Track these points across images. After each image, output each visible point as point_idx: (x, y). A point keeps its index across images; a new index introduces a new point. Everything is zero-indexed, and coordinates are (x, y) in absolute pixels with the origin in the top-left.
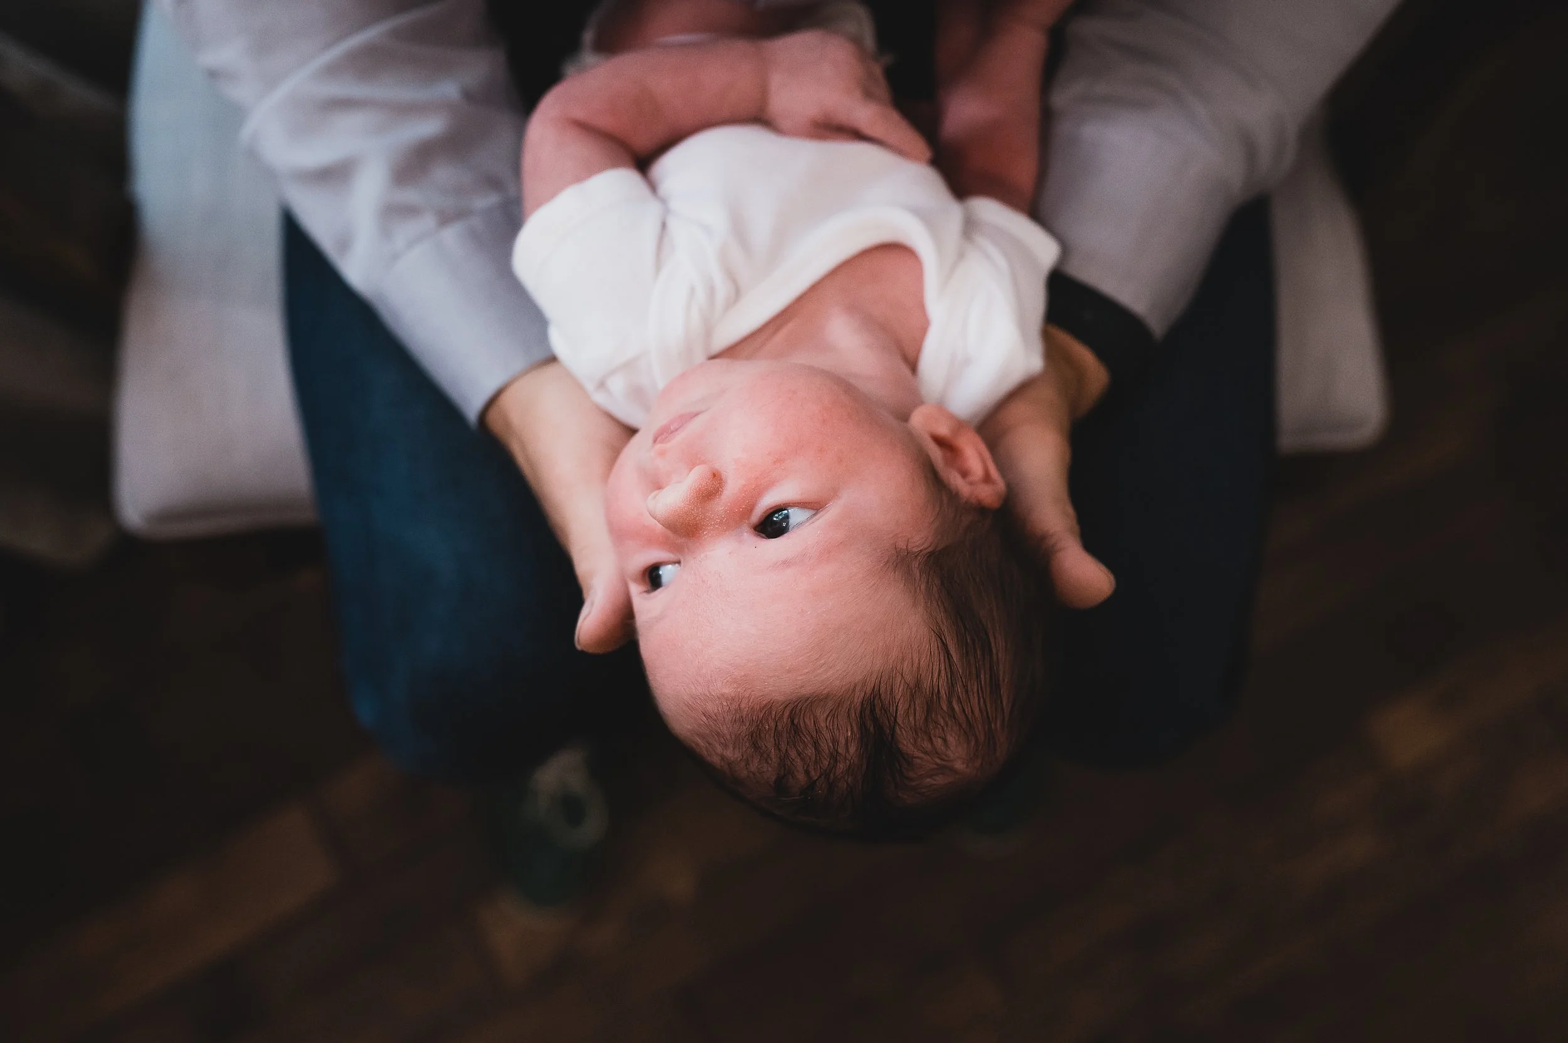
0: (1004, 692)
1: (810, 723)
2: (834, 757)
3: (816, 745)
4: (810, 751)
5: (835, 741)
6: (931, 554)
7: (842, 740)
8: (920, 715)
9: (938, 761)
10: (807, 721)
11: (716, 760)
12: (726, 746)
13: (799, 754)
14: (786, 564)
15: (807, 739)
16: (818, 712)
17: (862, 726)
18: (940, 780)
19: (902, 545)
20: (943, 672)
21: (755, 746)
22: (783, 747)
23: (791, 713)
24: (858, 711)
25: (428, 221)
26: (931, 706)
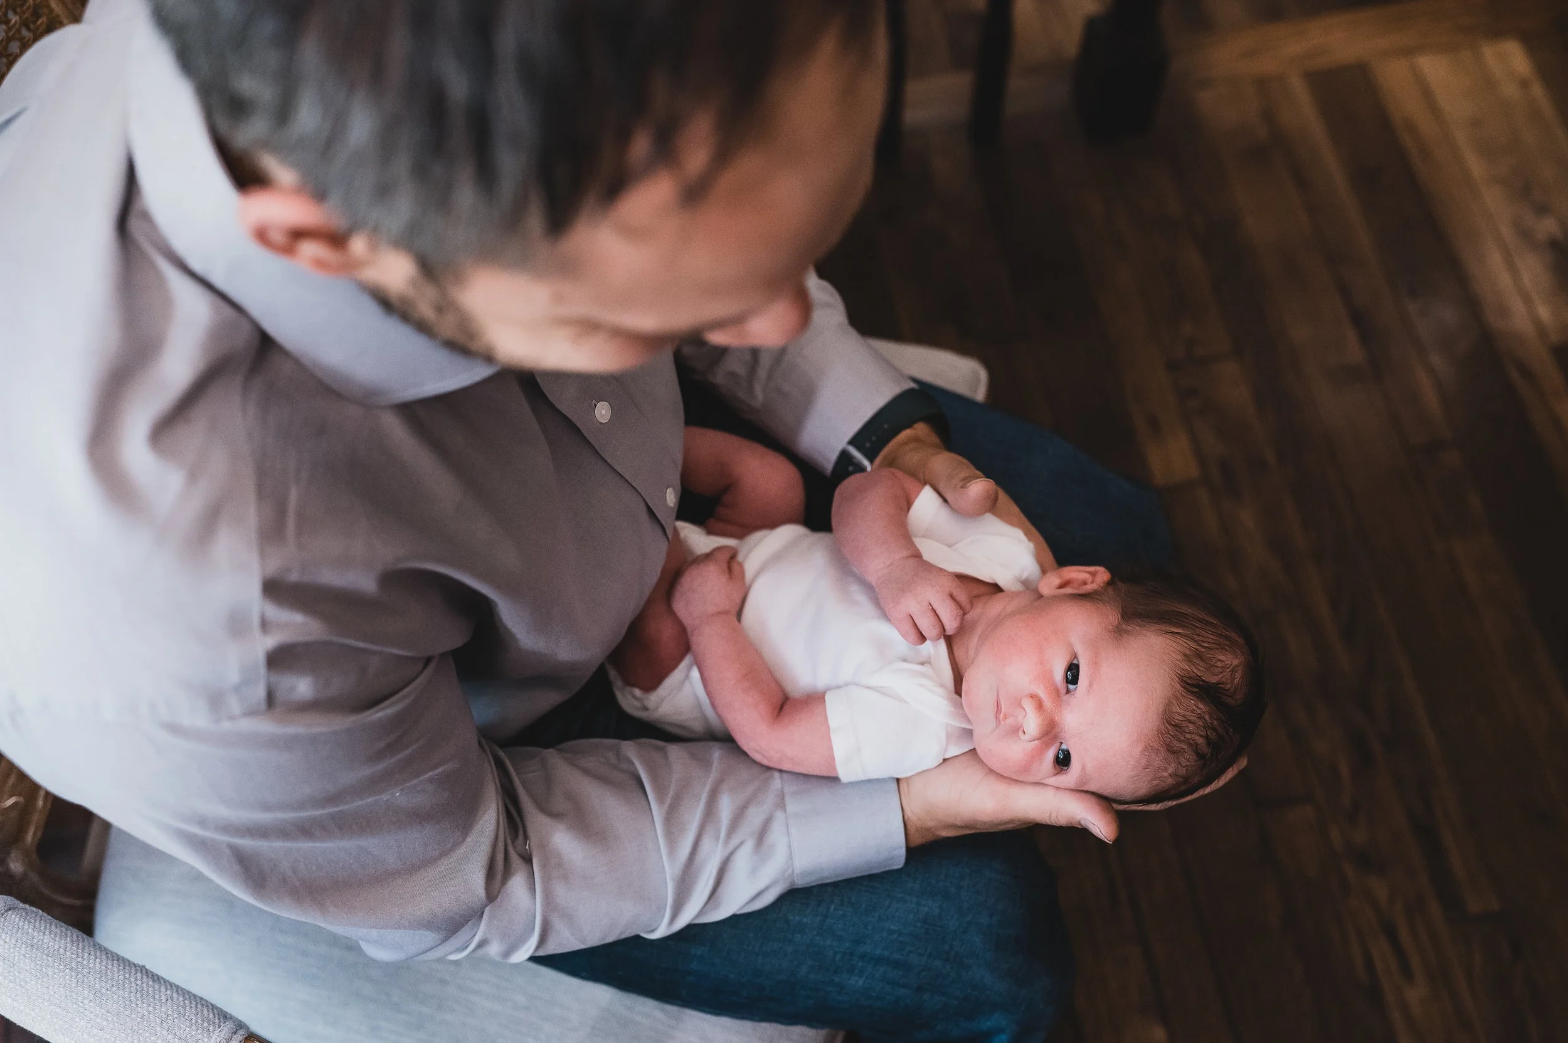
0: (1208, 619)
1: (1177, 717)
2: (1200, 717)
3: (1190, 721)
4: (1191, 727)
5: (1193, 711)
6: (1122, 617)
7: (1194, 708)
8: (1202, 664)
9: (1229, 670)
10: (1176, 718)
11: (1170, 781)
12: (1166, 769)
13: (1190, 733)
14: (1090, 686)
15: (1185, 724)
16: (1174, 710)
17: (1192, 693)
18: (1238, 675)
19: (1110, 627)
20: (1187, 641)
21: (1174, 752)
22: (1182, 738)
23: (1168, 723)
24: (1184, 690)
25: (779, 815)
26: (1200, 656)
